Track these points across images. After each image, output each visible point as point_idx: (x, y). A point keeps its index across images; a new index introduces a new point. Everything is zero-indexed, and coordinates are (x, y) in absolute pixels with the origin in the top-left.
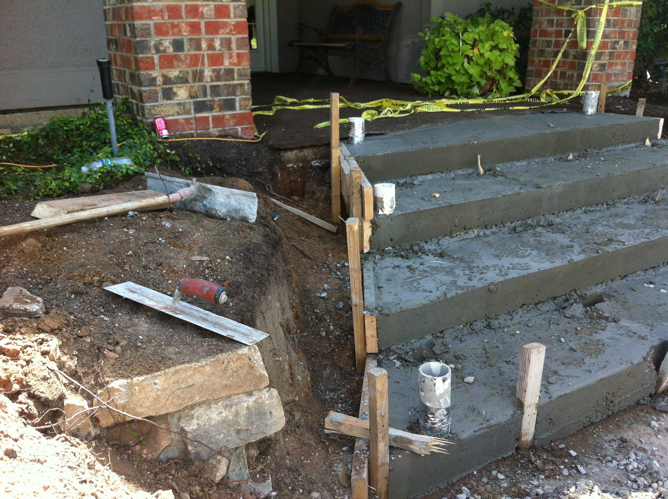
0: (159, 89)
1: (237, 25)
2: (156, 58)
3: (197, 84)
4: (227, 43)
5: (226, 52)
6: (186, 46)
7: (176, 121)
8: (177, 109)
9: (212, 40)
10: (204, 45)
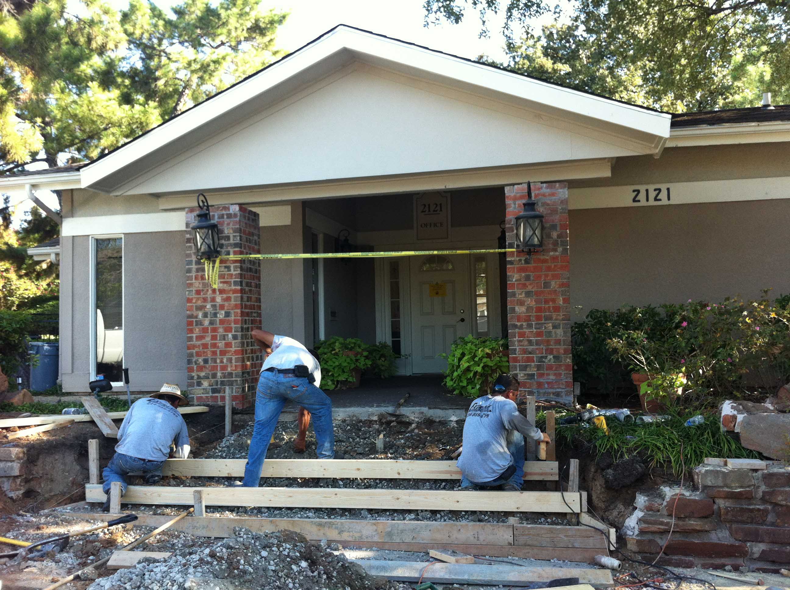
0: (195, 381)
1: (235, 351)
2: (195, 366)
3: (213, 380)
4: (230, 360)
5: (229, 365)
6: (210, 362)
7: (202, 397)
8: (202, 391)
9: (222, 359)
10: (218, 361)
